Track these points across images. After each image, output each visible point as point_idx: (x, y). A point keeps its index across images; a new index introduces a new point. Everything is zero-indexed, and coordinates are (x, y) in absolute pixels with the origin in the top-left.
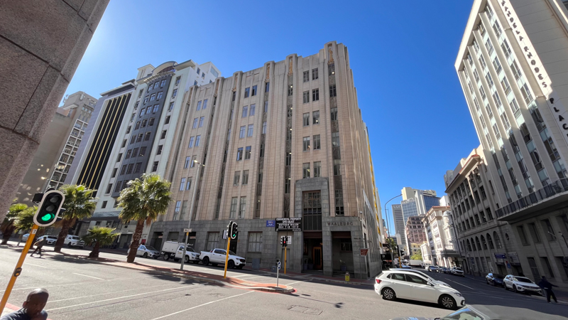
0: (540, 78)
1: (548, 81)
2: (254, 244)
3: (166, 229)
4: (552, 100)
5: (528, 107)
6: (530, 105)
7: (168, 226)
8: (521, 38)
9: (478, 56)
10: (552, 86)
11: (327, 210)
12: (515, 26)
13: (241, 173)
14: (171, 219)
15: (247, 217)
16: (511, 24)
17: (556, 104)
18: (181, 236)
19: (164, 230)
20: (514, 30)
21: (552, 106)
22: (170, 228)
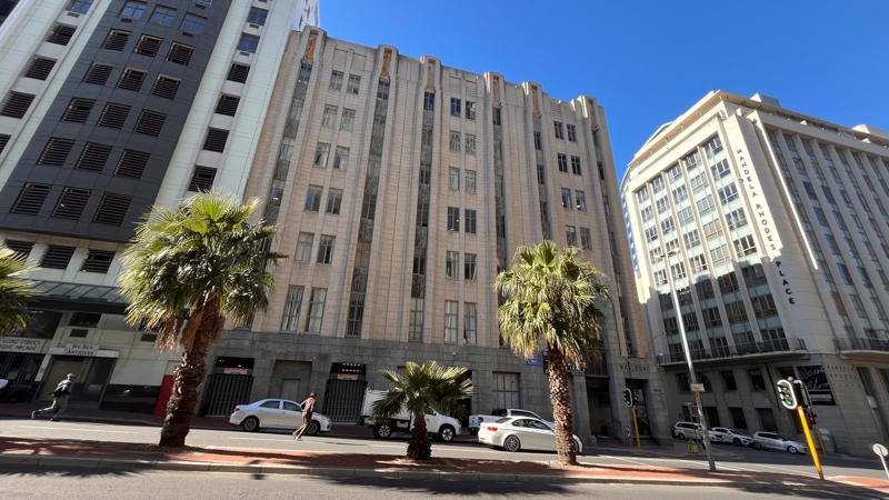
0: (769, 238)
1: (779, 245)
2: (501, 395)
3: (266, 353)
4: (778, 264)
5: (737, 260)
6: (743, 260)
7: (271, 346)
8: (754, 194)
9: (673, 187)
10: (781, 250)
11: (616, 346)
12: (749, 179)
13: (462, 256)
14: (276, 329)
15: (482, 342)
16: (744, 177)
17: (781, 268)
18: (321, 374)
19: (256, 355)
20: (746, 183)
21: (777, 269)
22: (279, 351)
